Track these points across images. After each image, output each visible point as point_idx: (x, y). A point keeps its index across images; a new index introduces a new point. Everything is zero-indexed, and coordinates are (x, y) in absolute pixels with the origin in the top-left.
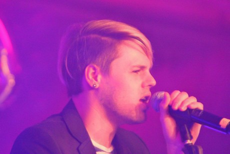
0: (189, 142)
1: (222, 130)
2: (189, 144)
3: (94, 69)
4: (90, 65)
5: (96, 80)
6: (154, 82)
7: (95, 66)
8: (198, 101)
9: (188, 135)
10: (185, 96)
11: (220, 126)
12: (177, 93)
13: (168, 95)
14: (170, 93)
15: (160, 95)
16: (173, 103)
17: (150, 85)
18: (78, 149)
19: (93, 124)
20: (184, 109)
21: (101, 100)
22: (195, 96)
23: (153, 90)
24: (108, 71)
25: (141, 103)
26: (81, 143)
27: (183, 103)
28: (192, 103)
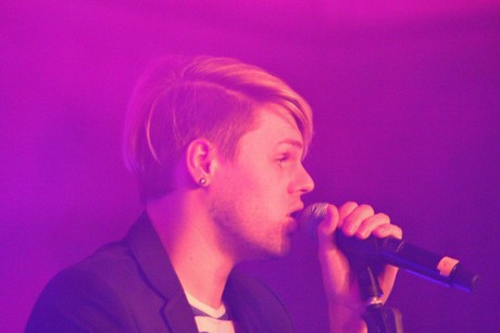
0: (375, 301)
1: (443, 279)
2: (375, 305)
3: (206, 149)
4: (198, 140)
5: (207, 170)
6: (310, 185)
7: (208, 143)
8: (393, 222)
9: (374, 288)
10: (368, 212)
11: (439, 271)
12: (352, 207)
13: (334, 210)
14: (339, 207)
15: (321, 208)
16: (346, 222)
17: (303, 190)
18: (162, 312)
19: (191, 259)
20: (365, 234)
21: (211, 211)
22: (386, 214)
23: (308, 198)
24: (233, 154)
25: (291, 219)
26: (166, 301)
27: (363, 224)
28: (381, 226)
